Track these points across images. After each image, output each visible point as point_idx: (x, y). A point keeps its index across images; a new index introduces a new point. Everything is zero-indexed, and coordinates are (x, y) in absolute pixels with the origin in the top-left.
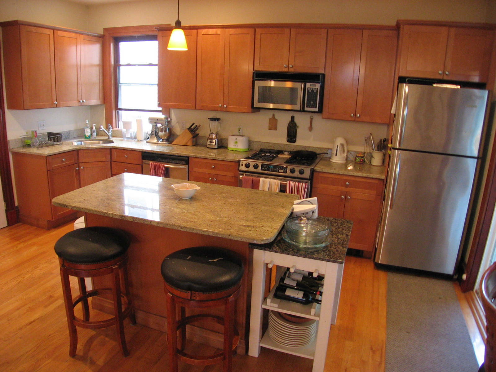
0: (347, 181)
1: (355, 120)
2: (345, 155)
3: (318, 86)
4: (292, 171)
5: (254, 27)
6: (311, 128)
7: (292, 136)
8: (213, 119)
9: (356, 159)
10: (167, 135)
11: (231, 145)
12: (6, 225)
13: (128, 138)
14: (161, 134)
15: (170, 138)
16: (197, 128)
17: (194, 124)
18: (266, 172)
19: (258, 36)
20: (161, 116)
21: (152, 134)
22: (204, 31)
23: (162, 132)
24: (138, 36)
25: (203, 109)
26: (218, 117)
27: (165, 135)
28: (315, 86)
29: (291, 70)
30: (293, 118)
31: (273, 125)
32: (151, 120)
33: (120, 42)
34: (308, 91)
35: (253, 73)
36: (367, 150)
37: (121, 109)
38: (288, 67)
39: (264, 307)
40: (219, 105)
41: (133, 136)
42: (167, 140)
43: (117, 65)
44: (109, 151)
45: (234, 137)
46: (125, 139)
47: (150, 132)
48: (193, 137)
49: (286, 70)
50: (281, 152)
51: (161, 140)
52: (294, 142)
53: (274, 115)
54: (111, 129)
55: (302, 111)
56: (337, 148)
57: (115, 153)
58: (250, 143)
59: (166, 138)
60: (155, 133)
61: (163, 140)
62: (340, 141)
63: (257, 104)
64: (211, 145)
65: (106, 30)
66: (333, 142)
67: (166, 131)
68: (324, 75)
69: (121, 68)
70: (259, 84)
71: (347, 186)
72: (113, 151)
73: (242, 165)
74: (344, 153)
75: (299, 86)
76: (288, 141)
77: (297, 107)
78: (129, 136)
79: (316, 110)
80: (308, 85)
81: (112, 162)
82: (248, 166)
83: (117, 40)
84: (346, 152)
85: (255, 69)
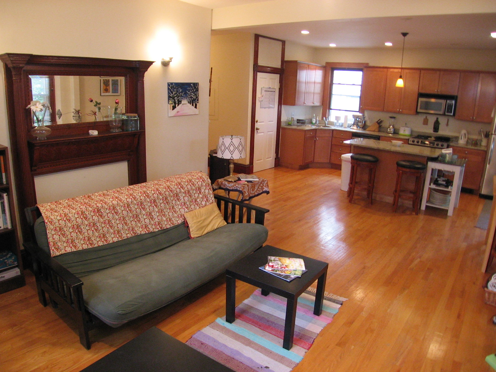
0: (466, 151)
1: (472, 121)
2: (466, 139)
3: (454, 102)
4: (437, 145)
5: (420, 70)
6: (447, 125)
7: (436, 129)
8: (391, 117)
9: (472, 142)
10: (363, 125)
11: (401, 132)
12: (274, 166)
13: (337, 126)
14: (359, 124)
15: (364, 127)
16: (381, 122)
17: (380, 119)
18: (423, 145)
19: (422, 75)
20: (358, 114)
21: (354, 124)
22: (392, 70)
23: (360, 123)
24: (347, 68)
25: (388, 111)
26: (395, 116)
27: (362, 125)
28: (452, 102)
29: (439, 93)
30: (437, 118)
31: (426, 122)
32: (354, 116)
33: (335, 70)
34: (448, 104)
35: (418, 94)
36: (479, 138)
37: (331, 109)
38: (437, 91)
39: (430, 187)
40: (397, 109)
41: (341, 125)
42: (363, 128)
43: (332, 83)
44: (332, 131)
45: (404, 128)
46: (336, 126)
47: (353, 123)
48: (379, 127)
49: (436, 93)
50: (430, 137)
51: (359, 127)
52: (437, 132)
53: (426, 117)
54: (327, 120)
55: (444, 115)
56: (462, 136)
57: (335, 133)
58: (412, 132)
59: (362, 126)
60: (356, 124)
61: (360, 127)
62: (464, 132)
63: (419, 110)
64: (390, 131)
65: (327, 63)
66: (460, 133)
67: (362, 123)
68: (457, 97)
69: (334, 85)
70: (421, 99)
71: (466, 154)
72: (334, 132)
73: (410, 141)
74: (466, 138)
75: (443, 102)
76: (434, 131)
77: (441, 113)
78: (338, 125)
79: (452, 114)
80: (448, 101)
81: (333, 138)
82: (413, 141)
83: (333, 69)
84: (467, 138)
85: (419, 92)
